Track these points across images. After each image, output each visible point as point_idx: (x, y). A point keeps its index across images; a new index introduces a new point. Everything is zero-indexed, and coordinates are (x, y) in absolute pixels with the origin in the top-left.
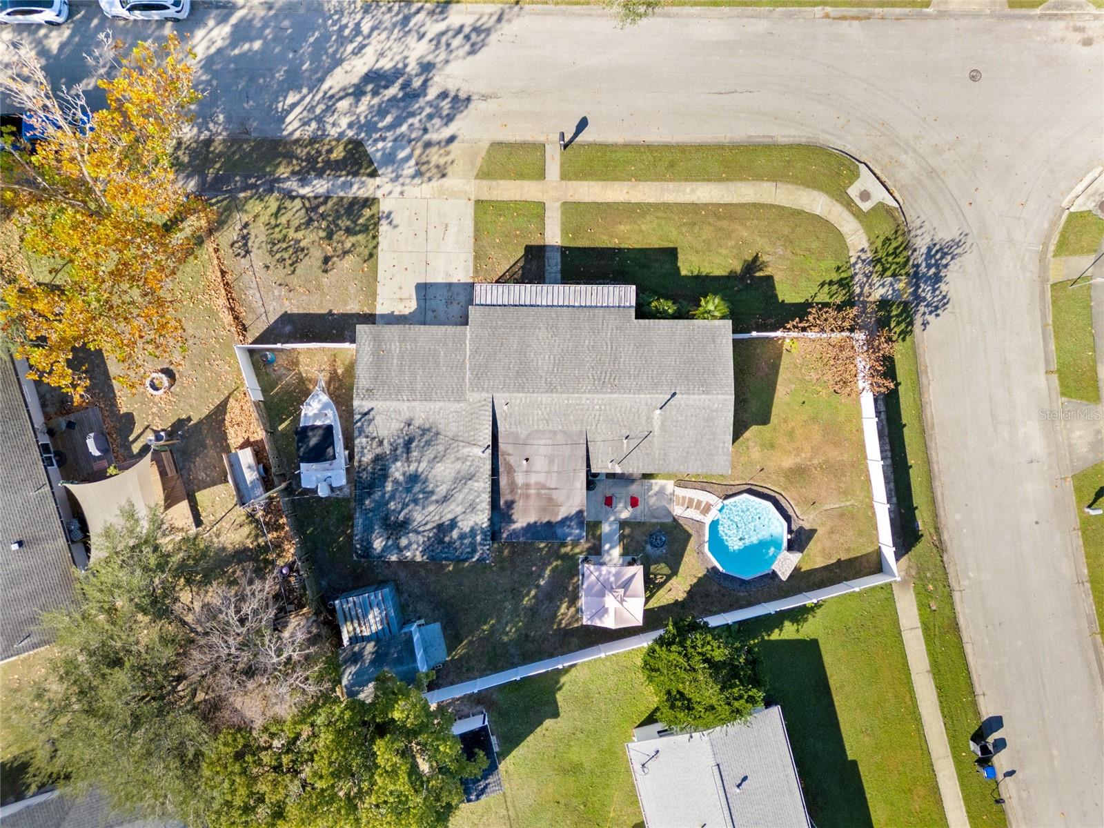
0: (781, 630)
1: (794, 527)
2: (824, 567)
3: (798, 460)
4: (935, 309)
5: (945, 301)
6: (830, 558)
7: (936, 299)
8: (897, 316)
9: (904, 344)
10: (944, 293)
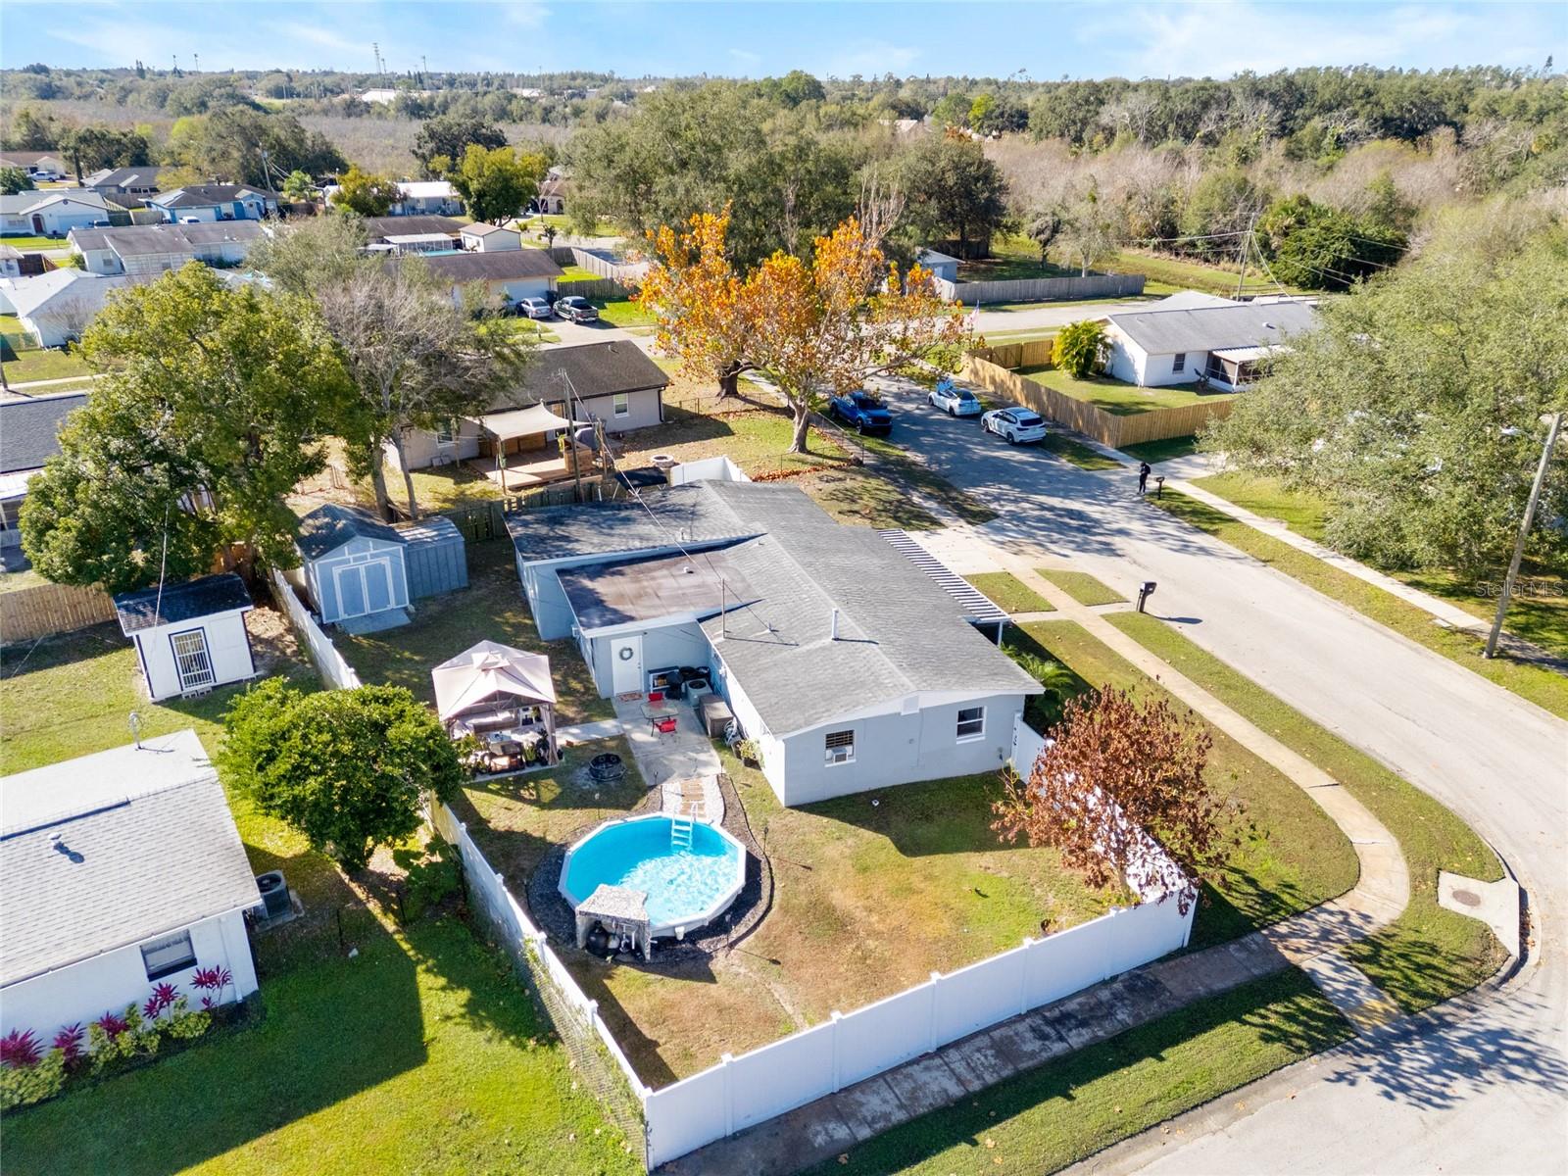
0: (443, 989)
1: (704, 945)
2: (626, 1017)
3: (859, 914)
4: (1395, 1085)
5: (1437, 1100)
6: (653, 1025)
7: (1418, 1080)
8: (1301, 1009)
9: (1258, 1044)
10: (1448, 1091)
